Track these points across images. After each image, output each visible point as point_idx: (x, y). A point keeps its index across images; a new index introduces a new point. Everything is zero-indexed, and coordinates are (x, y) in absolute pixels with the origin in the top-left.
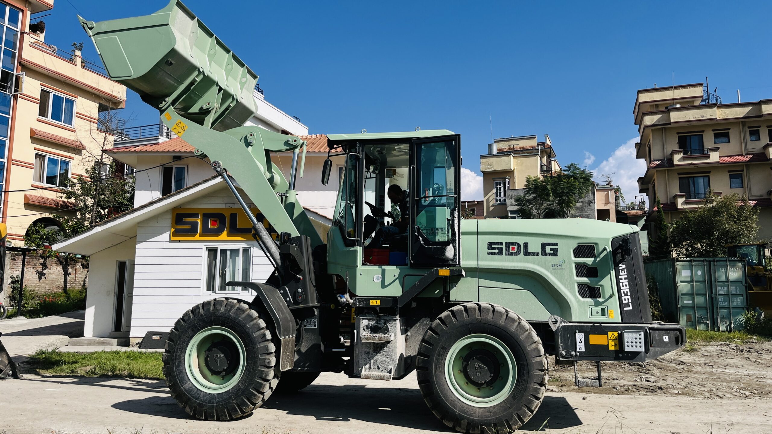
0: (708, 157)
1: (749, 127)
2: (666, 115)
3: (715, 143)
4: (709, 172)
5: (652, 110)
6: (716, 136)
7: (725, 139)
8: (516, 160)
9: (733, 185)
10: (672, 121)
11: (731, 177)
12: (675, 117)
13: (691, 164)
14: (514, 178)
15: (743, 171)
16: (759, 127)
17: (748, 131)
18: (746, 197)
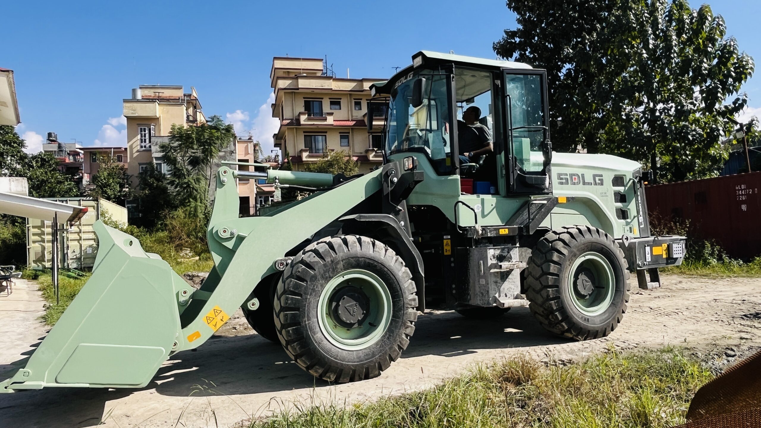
0: (325, 120)
1: (354, 99)
2: (295, 81)
3: (331, 109)
4: (326, 132)
5: (284, 75)
6: (332, 103)
7: (338, 107)
8: (162, 107)
9: (342, 144)
10: (300, 87)
11: (342, 137)
12: (303, 83)
13: (313, 125)
14: (160, 125)
15: (349, 133)
16: (361, 99)
17: (353, 101)
18: (351, 153)
